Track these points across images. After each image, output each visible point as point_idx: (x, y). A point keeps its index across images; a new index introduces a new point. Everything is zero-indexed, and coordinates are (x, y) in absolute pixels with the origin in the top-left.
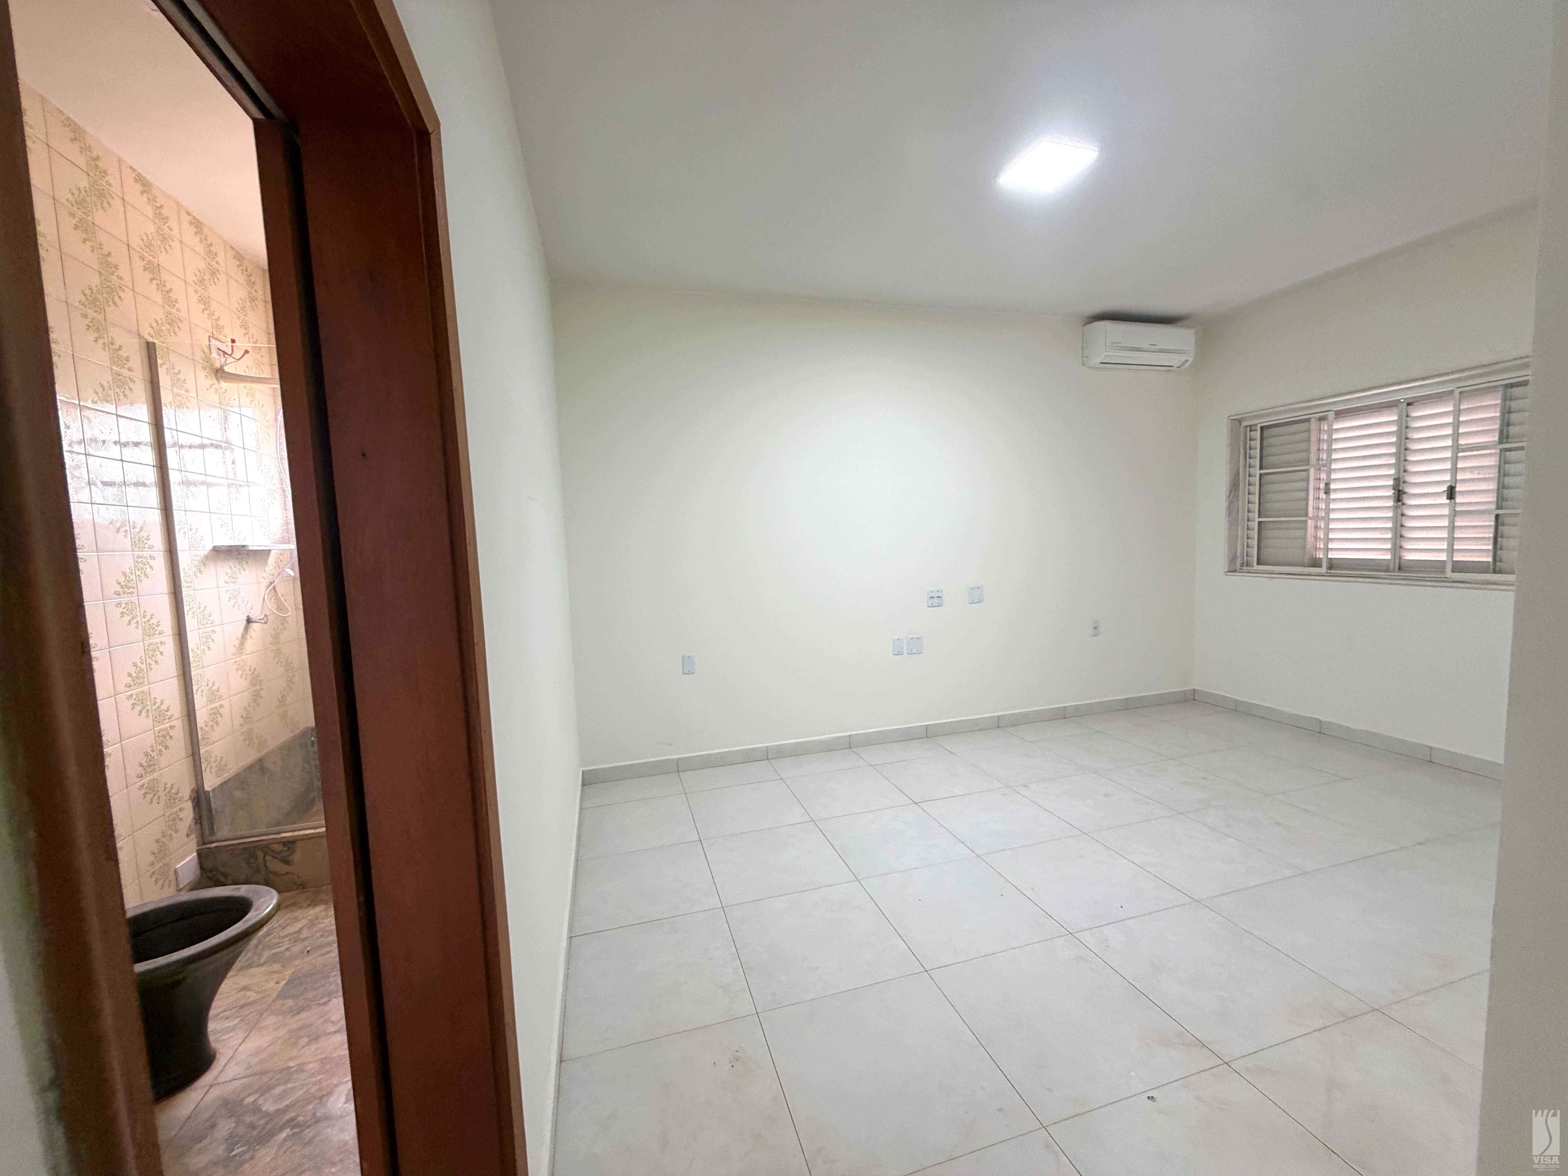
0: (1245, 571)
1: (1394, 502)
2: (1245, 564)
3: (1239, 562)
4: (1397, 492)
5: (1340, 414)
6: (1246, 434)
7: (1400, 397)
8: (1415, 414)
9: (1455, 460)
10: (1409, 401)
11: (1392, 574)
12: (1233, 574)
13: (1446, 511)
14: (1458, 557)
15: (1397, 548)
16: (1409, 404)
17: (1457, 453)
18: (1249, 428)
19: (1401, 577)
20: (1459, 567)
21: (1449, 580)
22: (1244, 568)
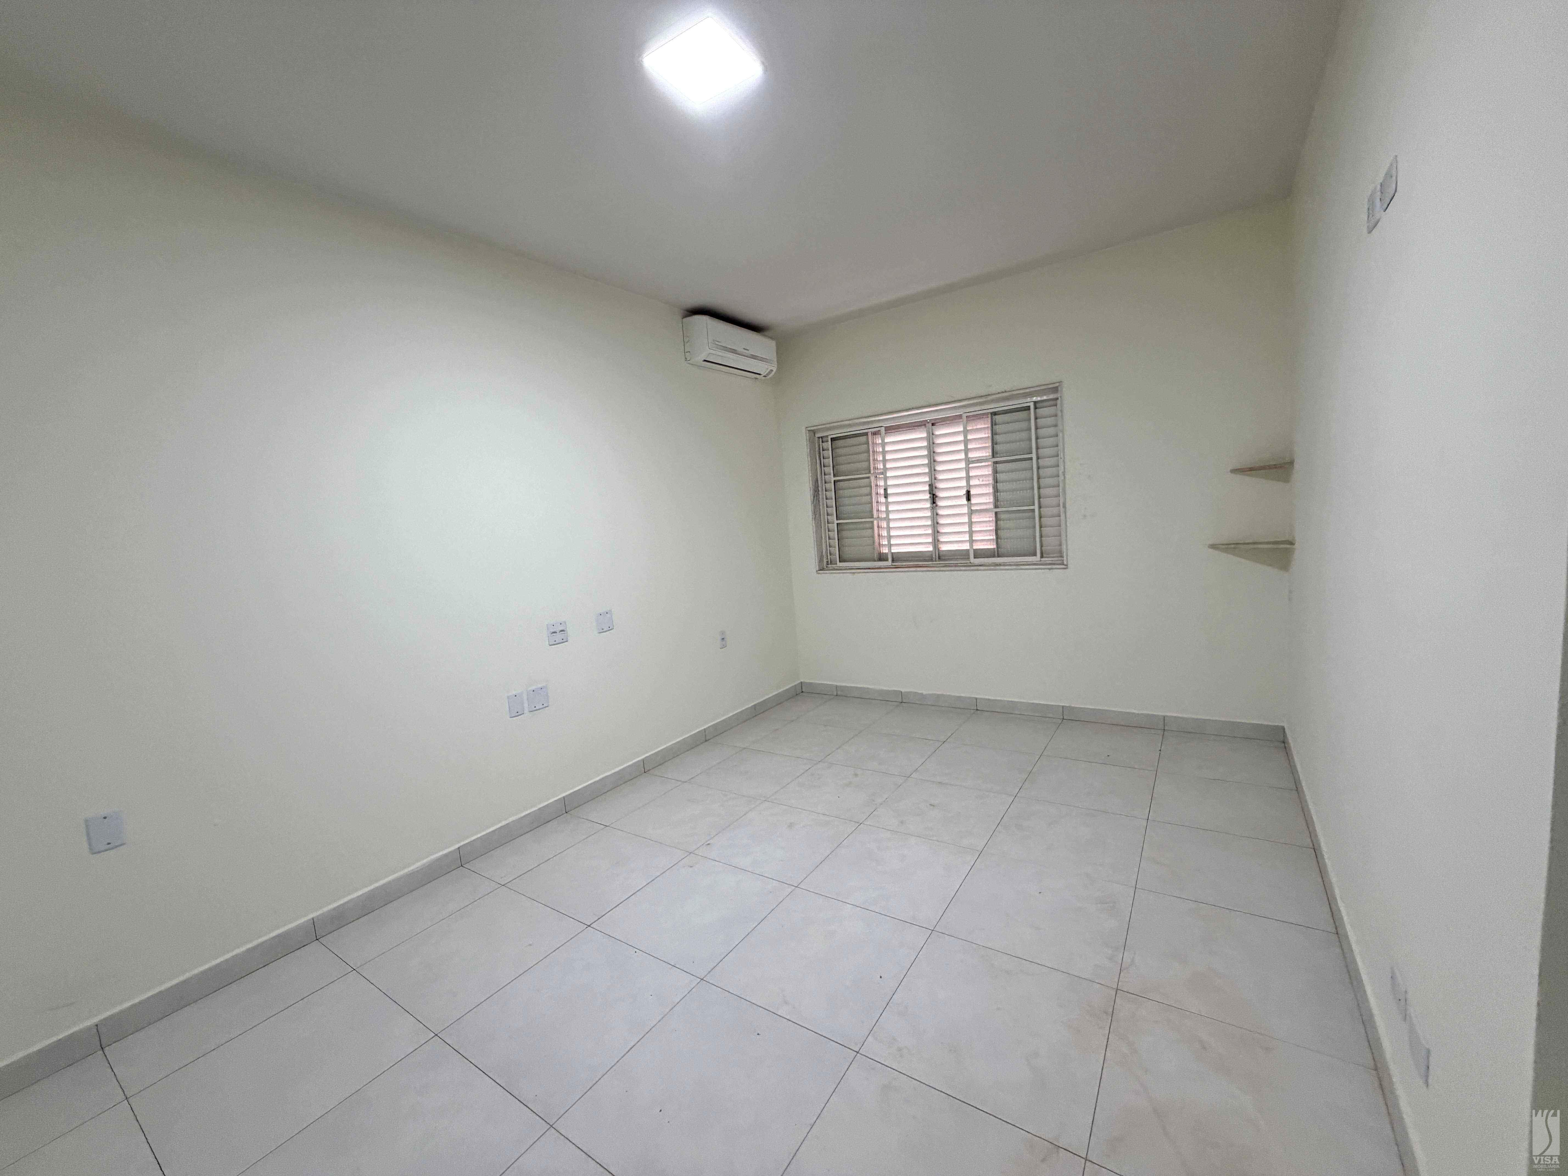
0: (831, 568)
1: (931, 504)
2: (829, 562)
3: (825, 560)
4: (932, 495)
5: (889, 430)
6: (819, 445)
7: (928, 418)
8: (937, 433)
9: (968, 470)
10: (933, 422)
11: (934, 563)
12: (822, 572)
13: (965, 510)
14: (977, 546)
15: (936, 542)
16: (933, 424)
17: (969, 465)
18: (821, 439)
19: (943, 565)
20: (978, 554)
21: (973, 564)
22: (829, 566)
